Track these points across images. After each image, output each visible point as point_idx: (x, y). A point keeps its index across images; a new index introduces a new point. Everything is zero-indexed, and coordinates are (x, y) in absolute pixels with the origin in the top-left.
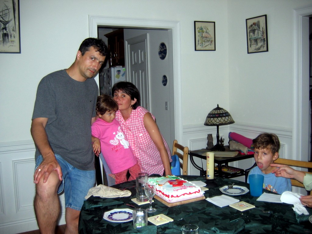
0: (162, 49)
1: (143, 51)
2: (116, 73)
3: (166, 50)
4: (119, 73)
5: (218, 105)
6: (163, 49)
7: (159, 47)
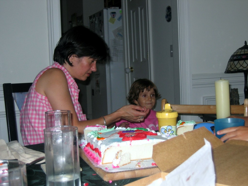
2: (110, 16)
4: (114, 16)
5: (246, 42)
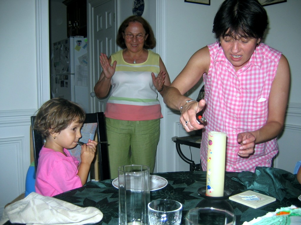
0: (137, 4)
1: (111, 13)
2: (76, 44)
3: (143, 5)
4: (79, 44)
6: (139, 5)
7: (134, 3)
